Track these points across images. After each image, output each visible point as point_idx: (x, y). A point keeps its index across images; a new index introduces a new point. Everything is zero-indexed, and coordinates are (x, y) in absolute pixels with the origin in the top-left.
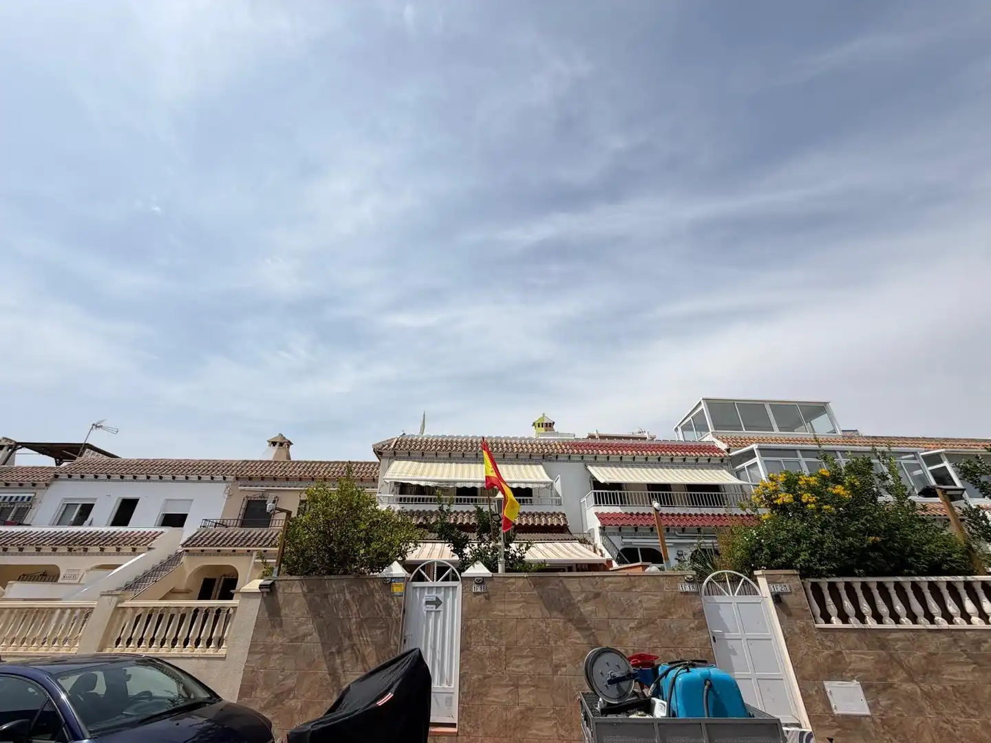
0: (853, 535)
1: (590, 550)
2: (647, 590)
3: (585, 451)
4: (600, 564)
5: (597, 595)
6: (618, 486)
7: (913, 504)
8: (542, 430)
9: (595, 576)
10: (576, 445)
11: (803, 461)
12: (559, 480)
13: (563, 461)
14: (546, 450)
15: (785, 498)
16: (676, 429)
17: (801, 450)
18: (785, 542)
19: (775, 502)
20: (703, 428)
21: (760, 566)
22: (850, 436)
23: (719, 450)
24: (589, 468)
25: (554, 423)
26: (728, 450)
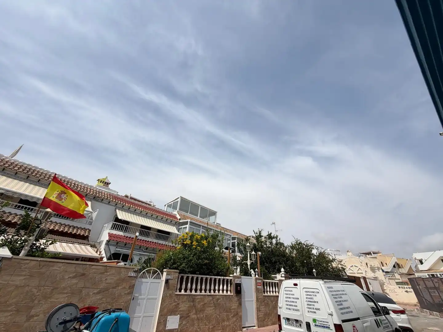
0: (202, 259)
1: (94, 251)
2: (113, 274)
3: (119, 202)
4: (96, 259)
5: (83, 275)
6: (127, 223)
7: (223, 251)
8: (102, 184)
9: (87, 264)
10: (116, 198)
11: (201, 230)
12: (97, 212)
13: (105, 203)
14: (98, 195)
15: (188, 242)
16: (165, 205)
17: (202, 226)
18: (180, 259)
19: (184, 242)
20: (175, 208)
21: (167, 267)
22: (218, 225)
23: (177, 218)
24: (117, 210)
25: (110, 183)
26: (180, 219)
